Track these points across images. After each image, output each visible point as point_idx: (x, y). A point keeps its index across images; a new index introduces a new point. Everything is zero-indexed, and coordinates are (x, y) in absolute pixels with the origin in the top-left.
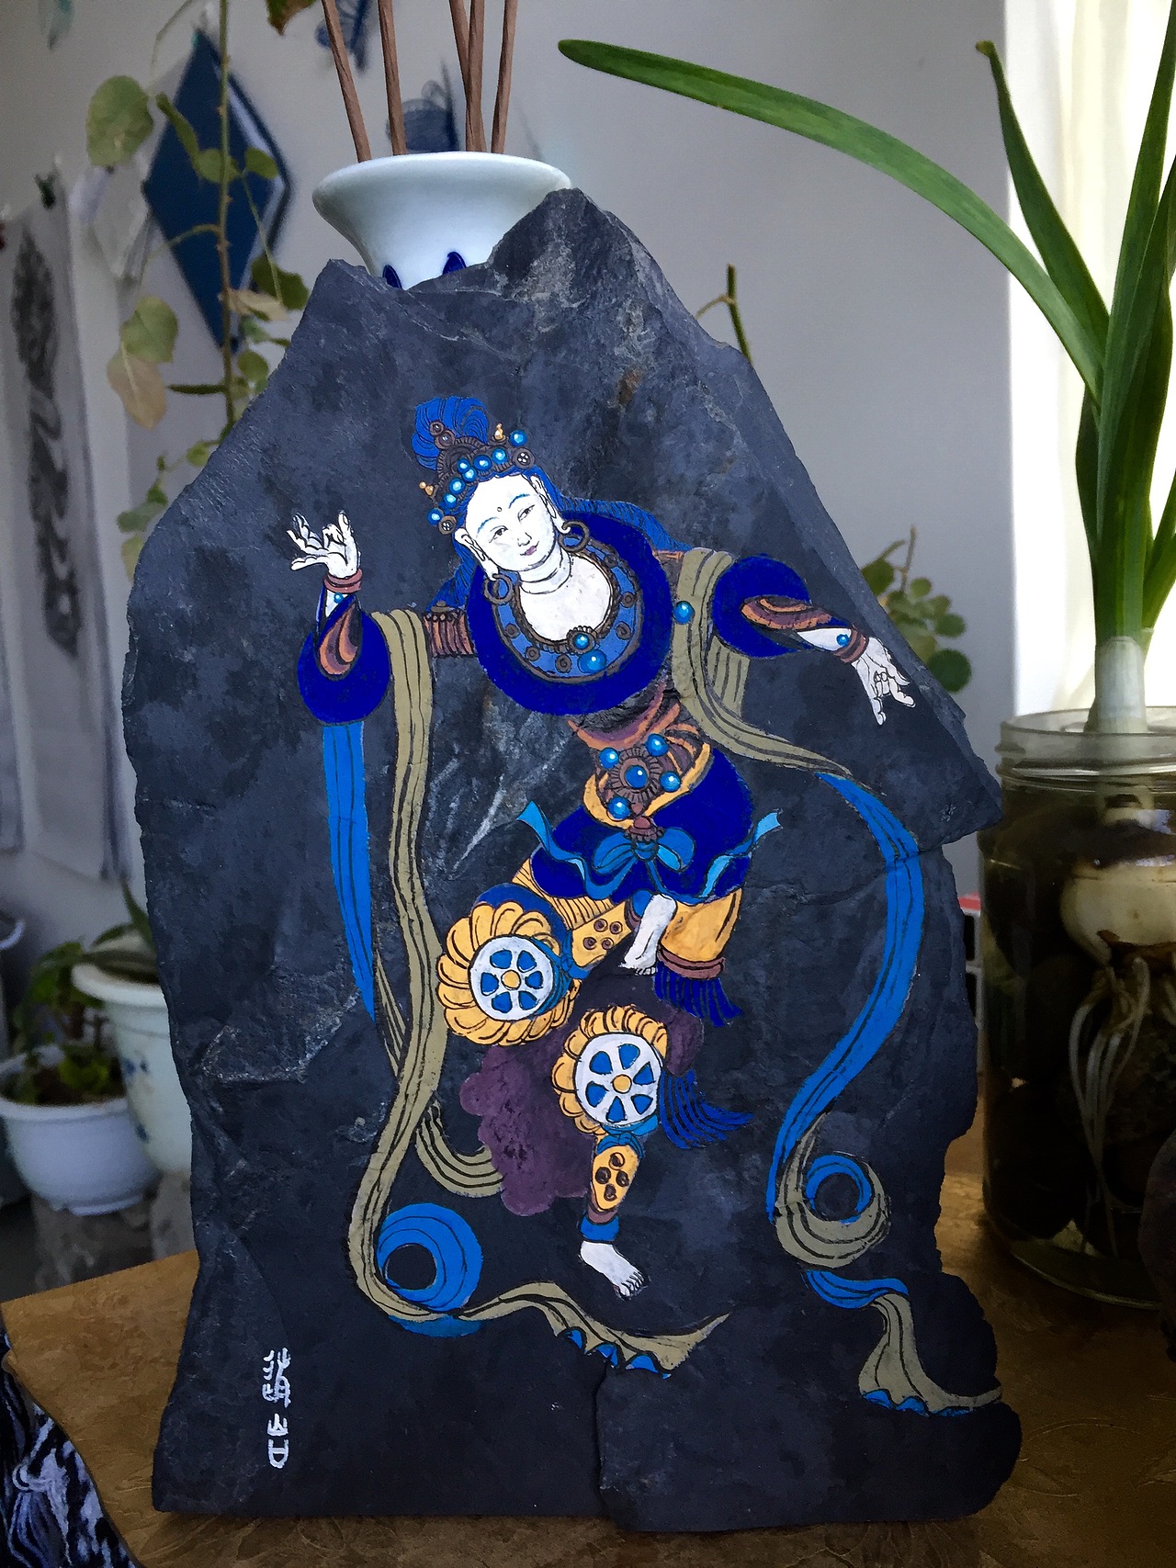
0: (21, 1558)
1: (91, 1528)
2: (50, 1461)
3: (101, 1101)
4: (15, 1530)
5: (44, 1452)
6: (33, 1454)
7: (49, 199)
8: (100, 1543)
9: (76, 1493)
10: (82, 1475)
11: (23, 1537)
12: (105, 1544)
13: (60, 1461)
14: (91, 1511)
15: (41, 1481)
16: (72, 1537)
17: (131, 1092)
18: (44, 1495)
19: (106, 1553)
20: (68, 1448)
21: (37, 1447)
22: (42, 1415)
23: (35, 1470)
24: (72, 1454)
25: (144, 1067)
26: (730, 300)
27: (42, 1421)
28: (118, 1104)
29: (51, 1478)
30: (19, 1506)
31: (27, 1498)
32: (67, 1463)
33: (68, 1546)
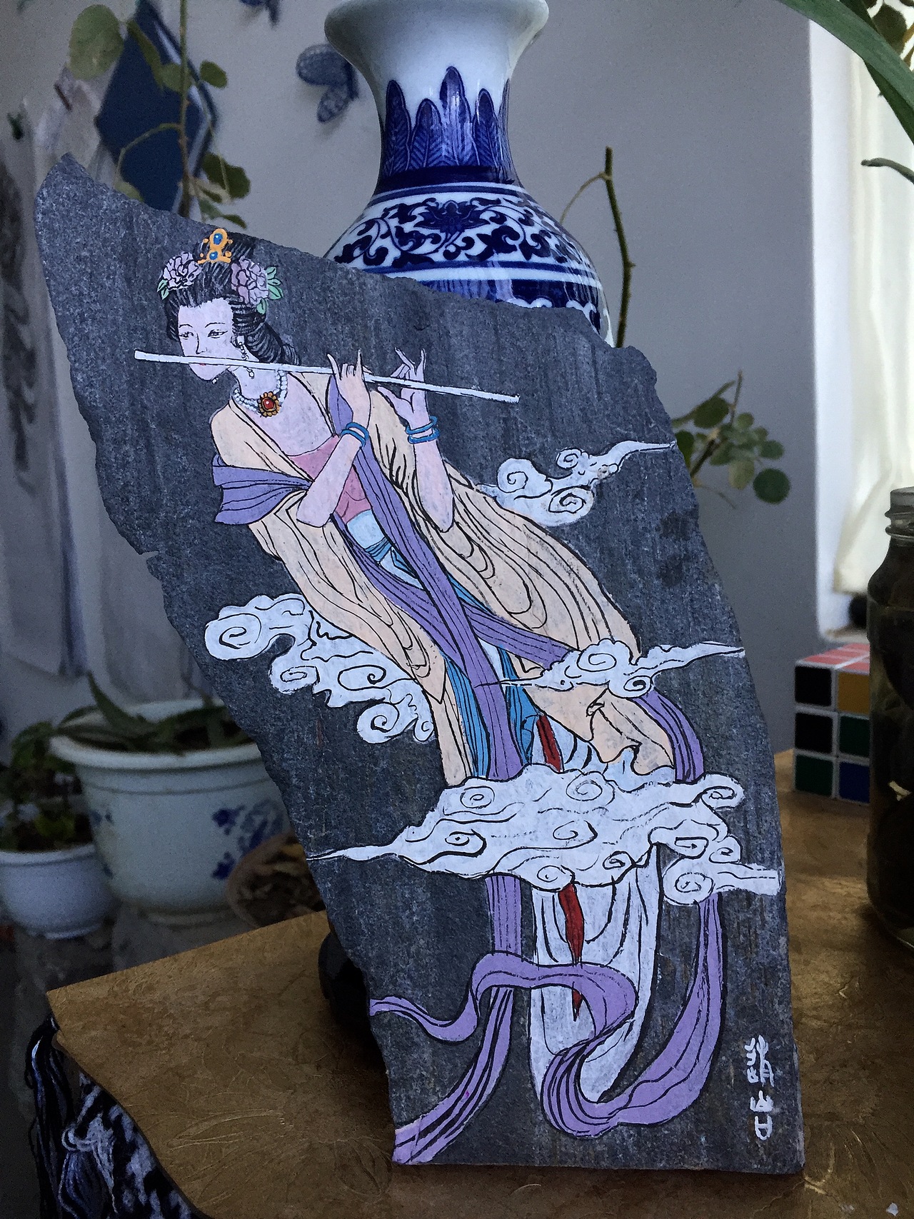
0: (69, 1209)
1: (139, 1181)
2: (96, 1125)
3: (69, 848)
4: (64, 1185)
5: (91, 1114)
6: (80, 1119)
7: (18, 133)
8: (148, 1193)
9: (122, 1152)
10: (129, 1135)
11: (70, 1190)
12: (154, 1195)
13: (107, 1123)
14: (138, 1166)
15: (87, 1142)
16: (118, 1190)
17: (97, 838)
18: (89, 1155)
19: (155, 1202)
20: (114, 1113)
21: (84, 1112)
22: (88, 1085)
23: (81, 1133)
24: (119, 1117)
25: (108, 817)
26: (607, 177)
27: (88, 1089)
28: (87, 849)
29: (98, 1138)
30: (67, 1165)
31: (74, 1157)
32: (115, 1126)
33: (114, 1198)
